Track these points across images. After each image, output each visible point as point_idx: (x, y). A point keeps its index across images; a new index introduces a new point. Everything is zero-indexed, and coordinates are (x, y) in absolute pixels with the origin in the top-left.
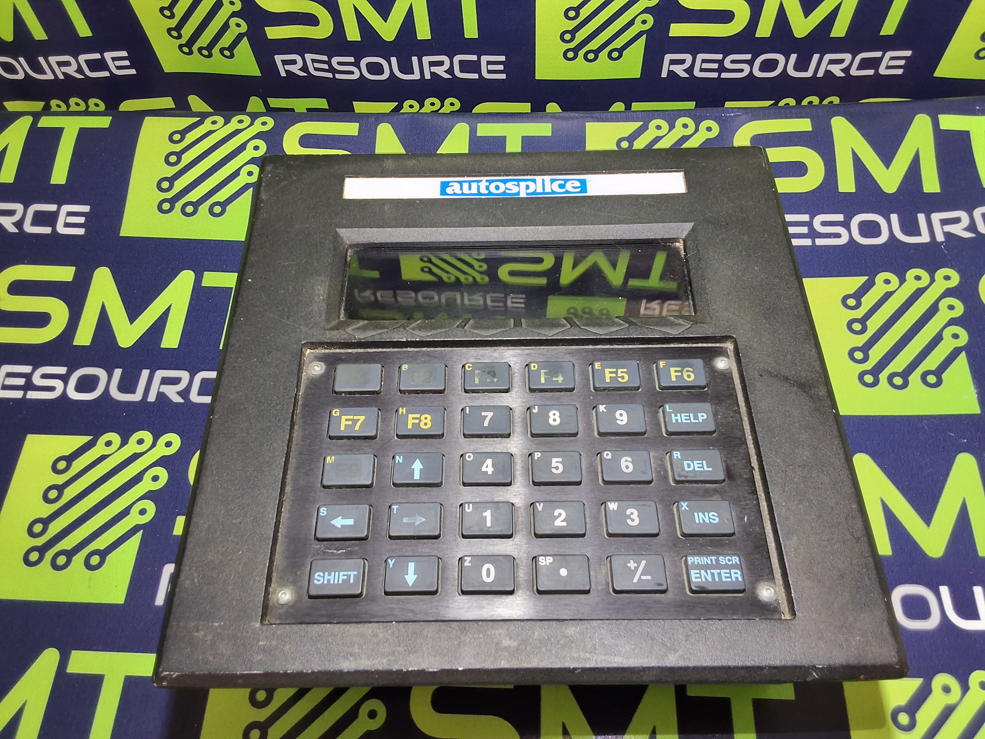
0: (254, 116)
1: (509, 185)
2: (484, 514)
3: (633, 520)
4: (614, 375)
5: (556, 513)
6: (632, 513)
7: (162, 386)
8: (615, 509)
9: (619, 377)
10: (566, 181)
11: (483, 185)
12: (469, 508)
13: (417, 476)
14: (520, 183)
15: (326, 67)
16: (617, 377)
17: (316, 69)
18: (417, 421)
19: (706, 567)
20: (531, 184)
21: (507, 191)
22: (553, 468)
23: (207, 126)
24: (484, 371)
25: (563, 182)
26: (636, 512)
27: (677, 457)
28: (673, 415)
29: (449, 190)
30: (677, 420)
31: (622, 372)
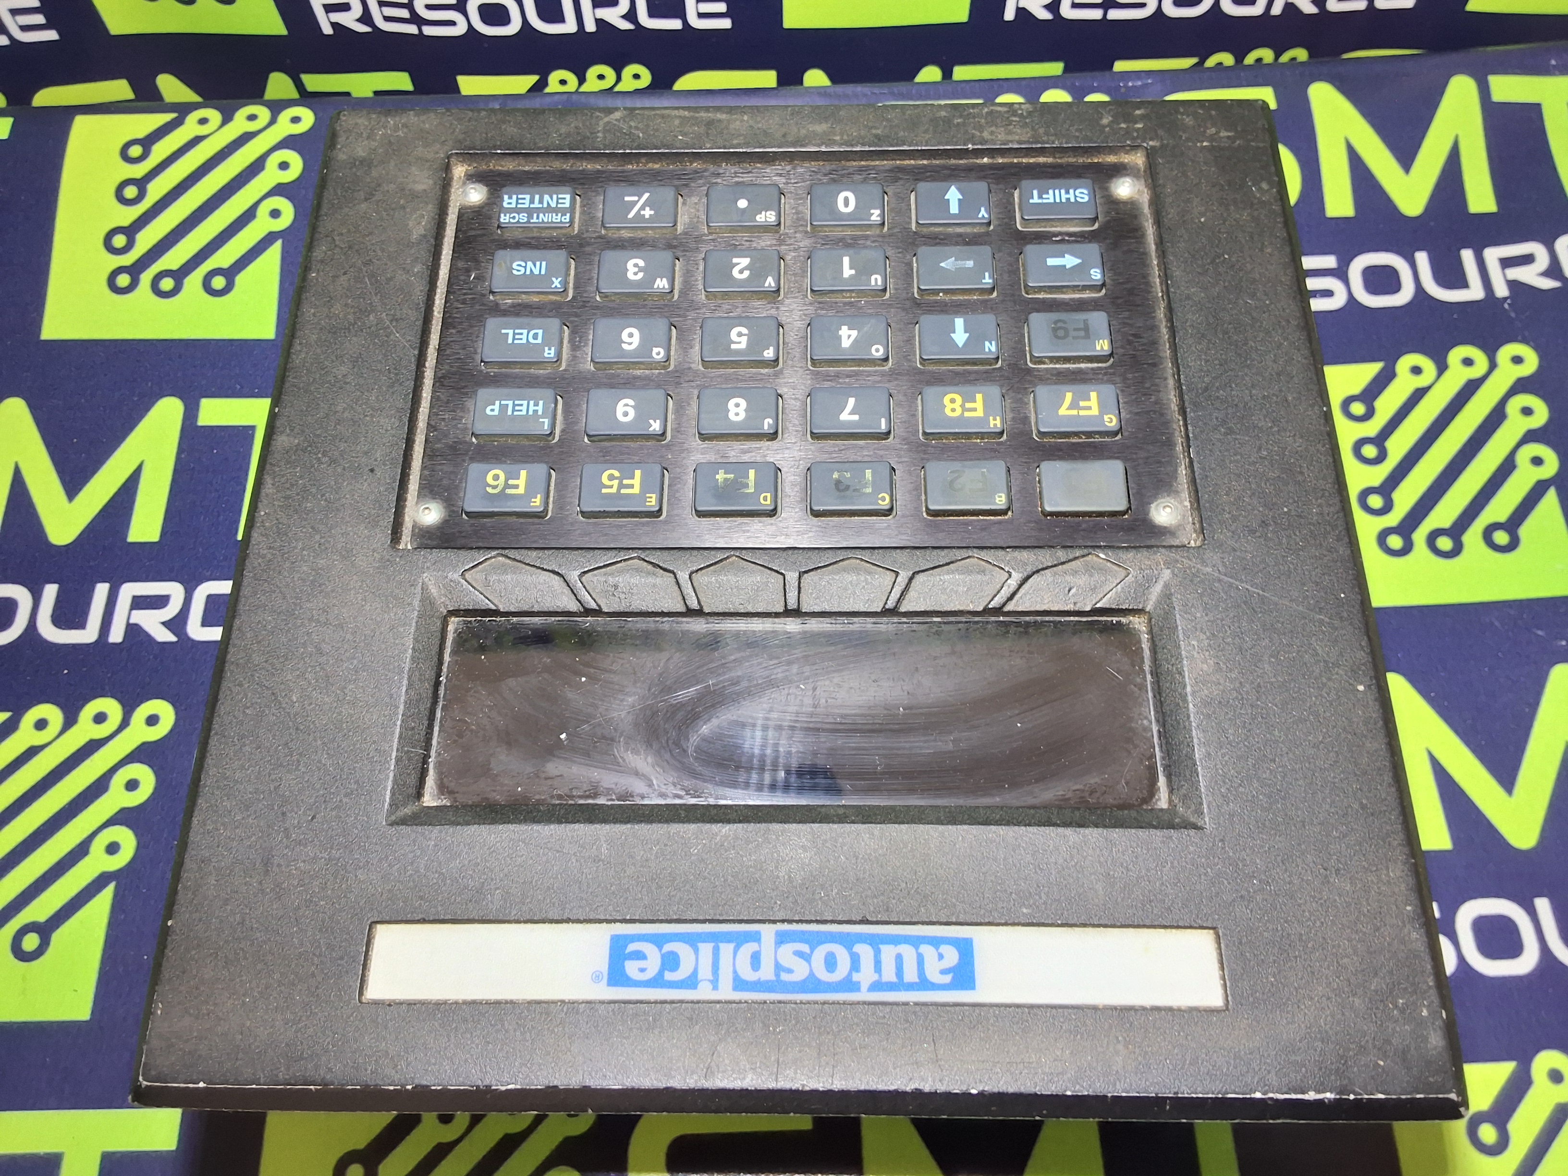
0: (277, 107)
1: (800, 971)
2: (853, 272)
3: (636, 265)
4: (625, 482)
5: (747, 273)
6: (636, 274)
7: (134, 612)
8: (659, 280)
9: (616, 478)
10: (657, 982)
11: (866, 976)
12: (876, 279)
13: (959, 322)
14: (772, 977)
15: (405, 13)
16: (621, 479)
17: (387, 19)
18: (968, 405)
19: (549, 209)
20: (748, 974)
21: (805, 948)
22: (745, 335)
23: (190, 128)
24: (854, 490)
25: (669, 976)
26: (630, 276)
27: (550, 349)
28: (540, 413)
29: (952, 956)
30: (536, 405)
31: (611, 487)
